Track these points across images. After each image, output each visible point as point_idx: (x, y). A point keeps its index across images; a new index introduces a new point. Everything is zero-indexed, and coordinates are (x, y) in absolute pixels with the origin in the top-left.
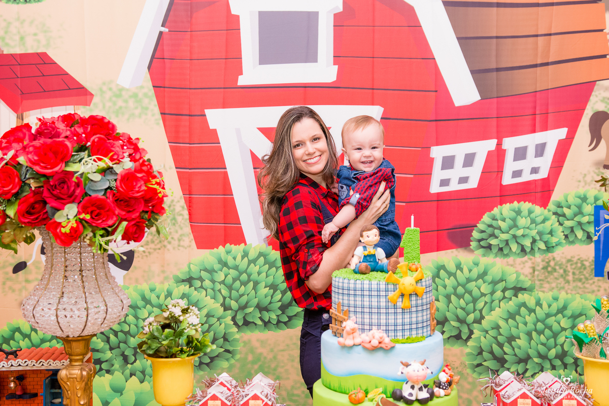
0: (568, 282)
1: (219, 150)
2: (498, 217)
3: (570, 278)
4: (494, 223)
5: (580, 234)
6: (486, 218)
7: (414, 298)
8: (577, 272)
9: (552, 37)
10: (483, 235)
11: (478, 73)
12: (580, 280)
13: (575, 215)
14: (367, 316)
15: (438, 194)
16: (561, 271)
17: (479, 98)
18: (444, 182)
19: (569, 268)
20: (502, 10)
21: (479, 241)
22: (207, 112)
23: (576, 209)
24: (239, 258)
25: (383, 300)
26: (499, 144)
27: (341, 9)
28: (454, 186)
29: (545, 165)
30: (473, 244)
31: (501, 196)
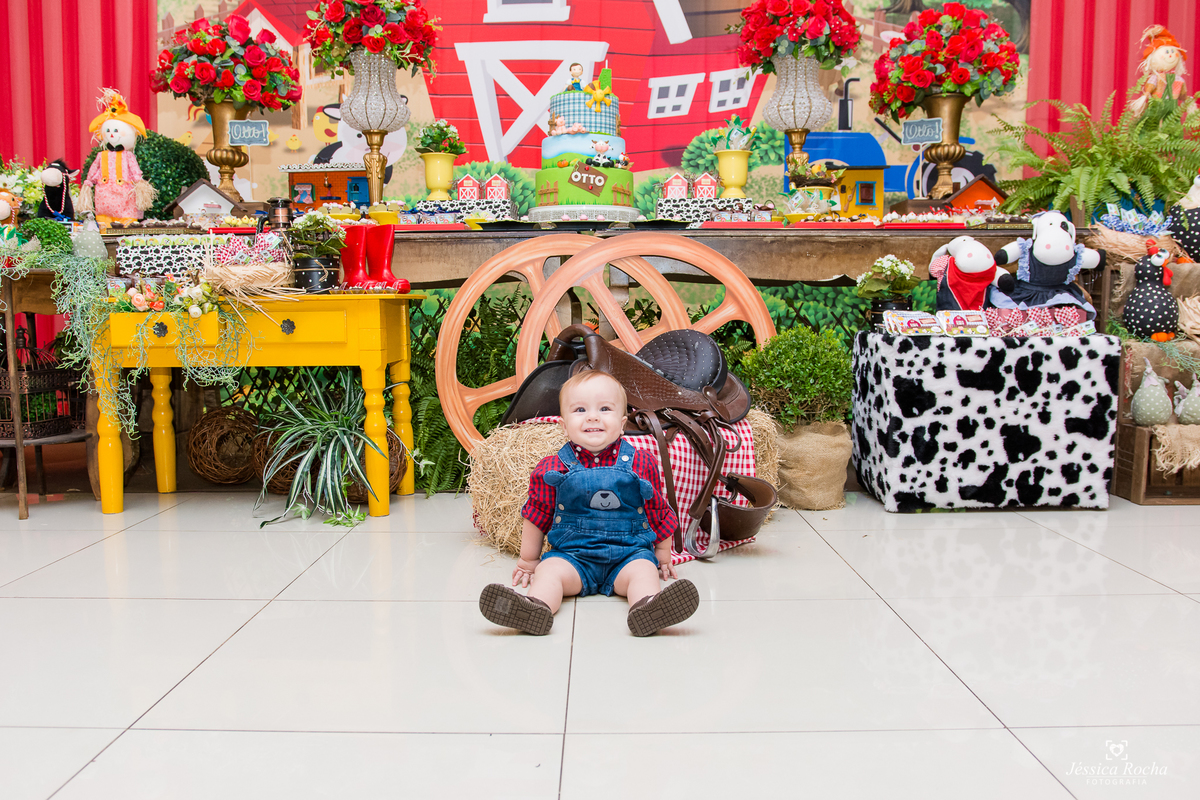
0: (762, 197)
1: (467, 78)
2: (705, 140)
3: (764, 193)
4: (702, 146)
5: (773, 156)
6: (695, 141)
7: (603, 106)
8: (770, 188)
10: (692, 156)
11: (689, 15)
12: (772, 195)
13: (769, 140)
14: (571, 117)
15: (654, 120)
16: (757, 187)
17: (690, 37)
18: (660, 110)
19: (763, 185)
21: (689, 161)
22: (457, 45)
23: (770, 135)
24: (483, 173)
25: (582, 105)
26: (707, 78)
28: (669, 113)
29: (745, 95)
30: (684, 163)
31: (708, 122)
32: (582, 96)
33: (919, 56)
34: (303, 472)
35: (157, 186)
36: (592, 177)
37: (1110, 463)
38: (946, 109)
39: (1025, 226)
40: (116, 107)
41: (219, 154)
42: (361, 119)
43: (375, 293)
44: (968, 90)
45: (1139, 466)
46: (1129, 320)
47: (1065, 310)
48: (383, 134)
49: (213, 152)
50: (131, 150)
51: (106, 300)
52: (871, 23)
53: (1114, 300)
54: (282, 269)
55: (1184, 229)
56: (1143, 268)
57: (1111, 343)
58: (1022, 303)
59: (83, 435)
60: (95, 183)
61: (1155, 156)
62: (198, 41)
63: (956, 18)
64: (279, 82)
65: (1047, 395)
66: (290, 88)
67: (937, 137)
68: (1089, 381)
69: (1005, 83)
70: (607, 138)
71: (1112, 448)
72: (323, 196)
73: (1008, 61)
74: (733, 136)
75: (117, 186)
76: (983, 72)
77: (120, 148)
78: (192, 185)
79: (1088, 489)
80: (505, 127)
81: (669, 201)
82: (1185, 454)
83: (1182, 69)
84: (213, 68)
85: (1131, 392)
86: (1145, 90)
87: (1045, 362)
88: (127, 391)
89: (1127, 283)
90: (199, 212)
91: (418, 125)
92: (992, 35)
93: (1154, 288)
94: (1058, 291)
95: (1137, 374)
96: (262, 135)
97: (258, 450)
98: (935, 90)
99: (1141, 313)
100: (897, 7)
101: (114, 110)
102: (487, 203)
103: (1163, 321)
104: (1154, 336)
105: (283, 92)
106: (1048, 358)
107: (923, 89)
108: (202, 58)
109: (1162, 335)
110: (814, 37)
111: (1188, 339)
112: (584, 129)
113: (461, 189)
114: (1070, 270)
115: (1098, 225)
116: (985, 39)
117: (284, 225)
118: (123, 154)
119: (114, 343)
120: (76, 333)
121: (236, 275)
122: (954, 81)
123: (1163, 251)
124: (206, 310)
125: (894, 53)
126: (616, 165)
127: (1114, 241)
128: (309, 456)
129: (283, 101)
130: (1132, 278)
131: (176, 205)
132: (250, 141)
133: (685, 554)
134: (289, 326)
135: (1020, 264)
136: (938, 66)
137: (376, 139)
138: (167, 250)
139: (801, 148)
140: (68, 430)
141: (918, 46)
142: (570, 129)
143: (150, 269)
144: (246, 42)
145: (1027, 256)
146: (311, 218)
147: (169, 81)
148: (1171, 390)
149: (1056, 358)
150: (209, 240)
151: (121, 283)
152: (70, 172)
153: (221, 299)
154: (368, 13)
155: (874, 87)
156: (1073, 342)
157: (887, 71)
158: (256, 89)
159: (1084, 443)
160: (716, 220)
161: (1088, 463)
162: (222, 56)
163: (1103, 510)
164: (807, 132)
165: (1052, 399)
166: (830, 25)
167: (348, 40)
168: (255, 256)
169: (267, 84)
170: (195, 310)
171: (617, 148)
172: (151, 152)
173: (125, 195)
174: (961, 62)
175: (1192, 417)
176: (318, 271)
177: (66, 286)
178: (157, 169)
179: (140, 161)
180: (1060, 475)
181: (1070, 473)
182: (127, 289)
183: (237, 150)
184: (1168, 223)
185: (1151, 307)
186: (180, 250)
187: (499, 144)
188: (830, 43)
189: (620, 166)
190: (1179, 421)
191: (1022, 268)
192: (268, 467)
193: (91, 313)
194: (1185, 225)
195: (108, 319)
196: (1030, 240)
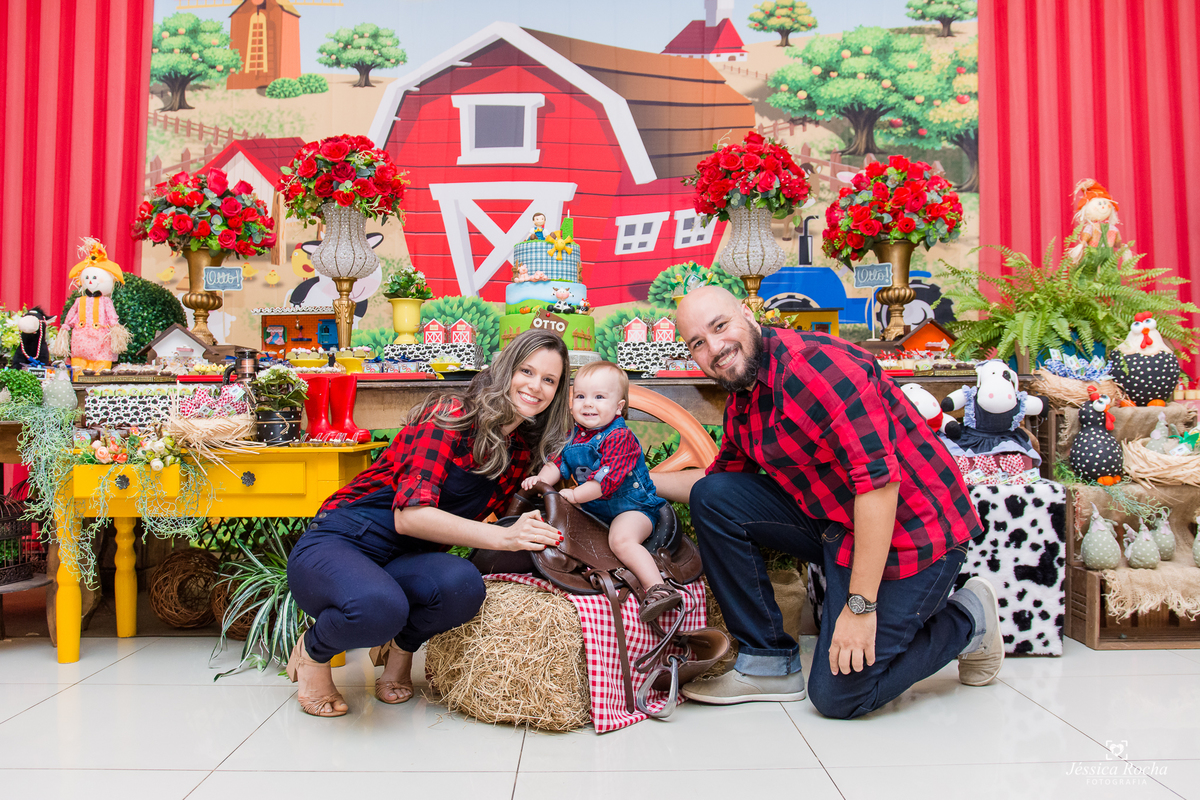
1: (440, 217)
2: (670, 275)
4: (667, 280)
6: (661, 276)
7: (565, 254)
9: (715, 131)
10: (658, 290)
11: (654, 158)
14: (534, 265)
15: (621, 256)
17: (656, 178)
18: (627, 246)
20: (673, 108)
21: (655, 295)
22: (431, 186)
24: (455, 307)
25: (544, 254)
26: (672, 216)
27: (543, 104)
28: (635, 250)
29: (708, 233)
30: (650, 297)
31: (673, 258)
32: (544, 246)
33: (867, 205)
34: (259, 623)
35: (133, 329)
36: (553, 323)
37: (1062, 610)
38: (896, 255)
39: (971, 372)
40: (96, 255)
41: (194, 298)
42: (332, 267)
43: (334, 446)
44: (914, 238)
45: (1092, 609)
46: (1075, 464)
47: (1010, 458)
48: (352, 281)
49: (188, 296)
50: (108, 295)
51: (70, 451)
52: (827, 165)
53: (1060, 443)
54: (245, 421)
55: (1124, 374)
56: (1086, 413)
57: (1056, 491)
58: (969, 450)
59: (43, 582)
60: (72, 327)
61: (1093, 302)
62: (177, 194)
63: (900, 171)
64: (253, 231)
65: (995, 543)
66: (264, 236)
67: (887, 281)
68: (1036, 529)
69: (949, 231)
70: (567, 285)
71: (1063, 594)
72: (295, 337)
73: (951, 210)
74: (690, 281)
75: (93, 330)
76: (928, 221)
77: (98, 294)
78: (167, 328)
79: (1041, 636)
80: (477, 263)
81: (629, 345)
82: (1136, 599)
83: (1115, 219)
84: (190, 219)
85: (1081, 535)
86: (1081, 239)
87: (991, 511)
88: (87, 541)
89: (1072, 427)
90: (172, 355)
91: (393, 261)
92: (935, 187)
93: (1098, 433)
94: (1004, 439)
95: (1086, 517)
96: (235, 280)
97: (219, 596)
98: (883, 236)
99: (1087, 457)
100: (851, 150)
101: (94, 258)
102: (452, 346)
103: (1108, 465)
104: (1100, 479)
105: (258, 240)
106: (994, 506)
107: (872, 237)
108: (181, 210)
109: (1108, 479)
110: (765, 191)
111: (1134, 482)
112: (545, 277)
113: (427, 333)
114: (1014, 417)
115: (1043, 371)
116: (928, 191)
117: (250, 375)
118: (100, 300)
119: (77, 494)
120: (39, 486)
121: (200, 428)
122: (900, 229)
123: (1104, 397)
124: (168, 463)
125: (843, 203)
126: (577, 311)
127: (1057, 386)
128: (267, 605)
129: (257, 249)
130: (1077, 423)
131: (149, 348)
132: (224, 287)
133: (637, 714)
134: (249, 478)
135: (966, 411)
136: (885, 215)
137: (345, 286)
138: (134, 400)
139: (756, 293)
140: (28, 577)
141: (866, 196)
142: (533, 277)
143: (117, 419)
144: (223, 194)
145: (972, 404)
146: (273, 374)
147: (148, 231)
148: (1119, 534)
149: (1002, 506)
150: (175, 390)
151: (86, 434)
152: (47, 318)
153: (184, 451)
154: (339, 170)
155: (826, 234)
156: (1018, 490)
157: (837, 219)
158: (231, 238)
159: (1035, 590)
160: (671, 369)
161: (1039, 610)
162: (199, 207)
163: (1057, 656)
164: (761, 278)
165: (1001, 547)
166: (780, 179)
167: (320, 194)
168: (218, 409)
169: (242, 233)
170: (157, 463)
171: (578, 294)
172: (129, 295)
173: (101, 339)
174: (906, 211)
175: (1141, 561)
176: (281, 423)
177: (32, 439)
178: (133, 312)
179: (118, 305)
180: (1012, 622)
181: (1022, 620)
182: (93, 441)
183: (212, 295)
184: (1109, 368)
185: (1095, 451)
186: (147, 400)
187: (471, 279)
188: (781, 195)
189: (580, 311)
190: (1130, 565)
191: (968, 415)
192: (229, 613)
193: (55, 465)
194: (1125, 370)
195: (72, 470)
196: (974, 388)
